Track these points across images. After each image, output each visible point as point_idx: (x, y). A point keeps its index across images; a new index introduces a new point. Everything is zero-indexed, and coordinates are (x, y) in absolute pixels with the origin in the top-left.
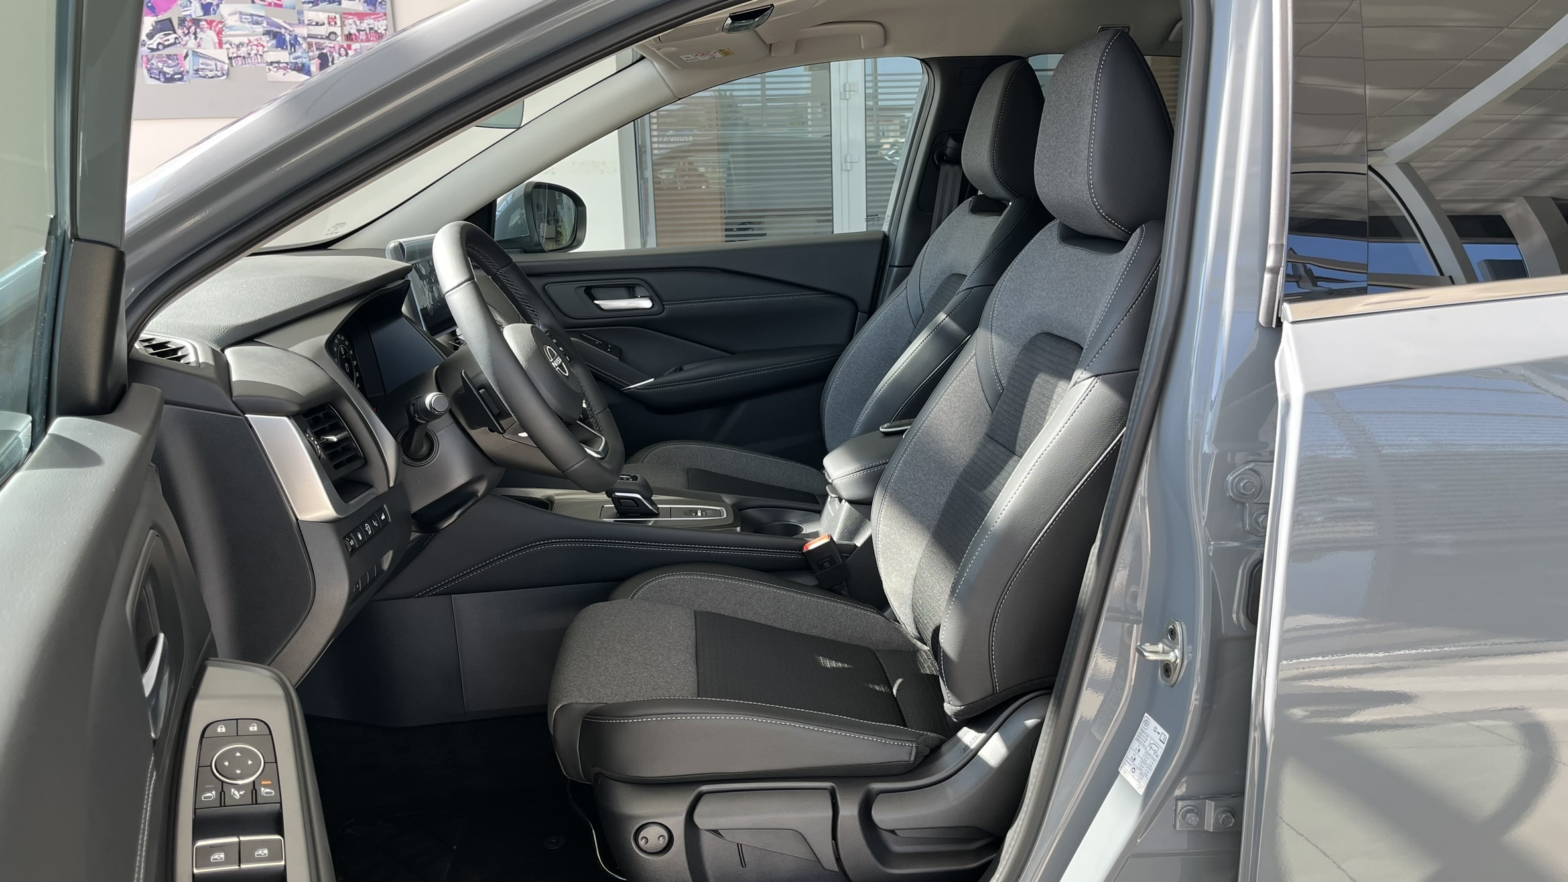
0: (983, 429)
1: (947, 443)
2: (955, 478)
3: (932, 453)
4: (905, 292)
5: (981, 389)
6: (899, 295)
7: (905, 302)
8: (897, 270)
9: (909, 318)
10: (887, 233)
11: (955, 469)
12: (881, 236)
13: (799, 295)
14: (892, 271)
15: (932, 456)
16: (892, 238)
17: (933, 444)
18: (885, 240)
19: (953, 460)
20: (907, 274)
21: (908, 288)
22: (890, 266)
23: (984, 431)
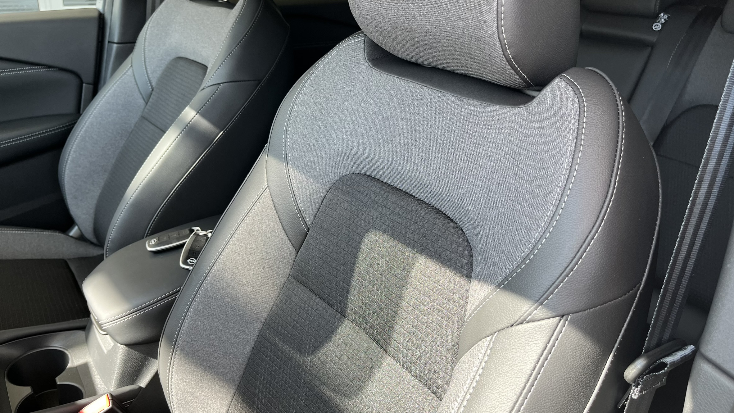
0: (285, 270)
1: (245, 287)
2: (258, 326)
3: (228, 299)
4: (131, 70)
5: (281, 227)
6: (125, 73)
7: (133, 80)
8: (118, 48)
9: (139, 95)
10: (101, 11)
11: (259, 315)
12: (96, 14)
13: (19, 71)
14: (112, 49)
15: (228, 302)
16: (107, 16)
17: (229, 290)
18: (101, 19)
19: (254, 306)
20: (130, 50)
21: (133, 66)
22: (109, 42)
23: (288, 271)
